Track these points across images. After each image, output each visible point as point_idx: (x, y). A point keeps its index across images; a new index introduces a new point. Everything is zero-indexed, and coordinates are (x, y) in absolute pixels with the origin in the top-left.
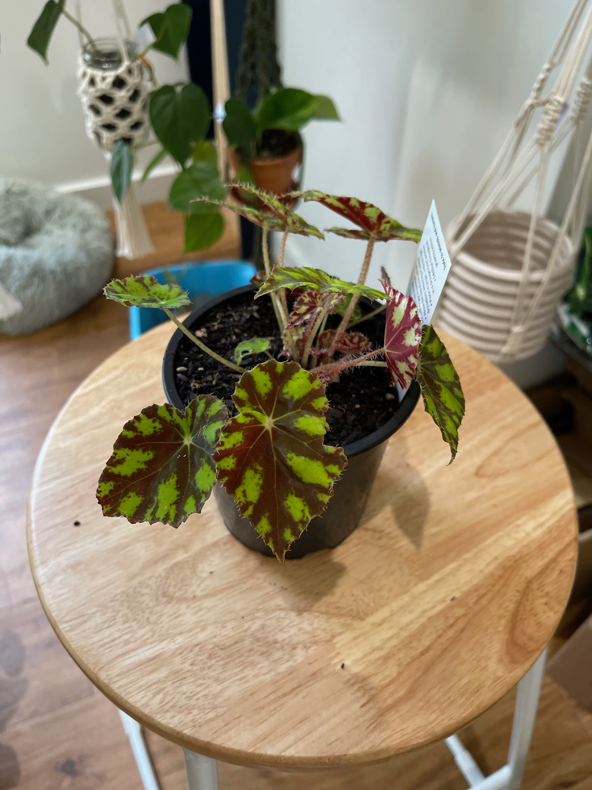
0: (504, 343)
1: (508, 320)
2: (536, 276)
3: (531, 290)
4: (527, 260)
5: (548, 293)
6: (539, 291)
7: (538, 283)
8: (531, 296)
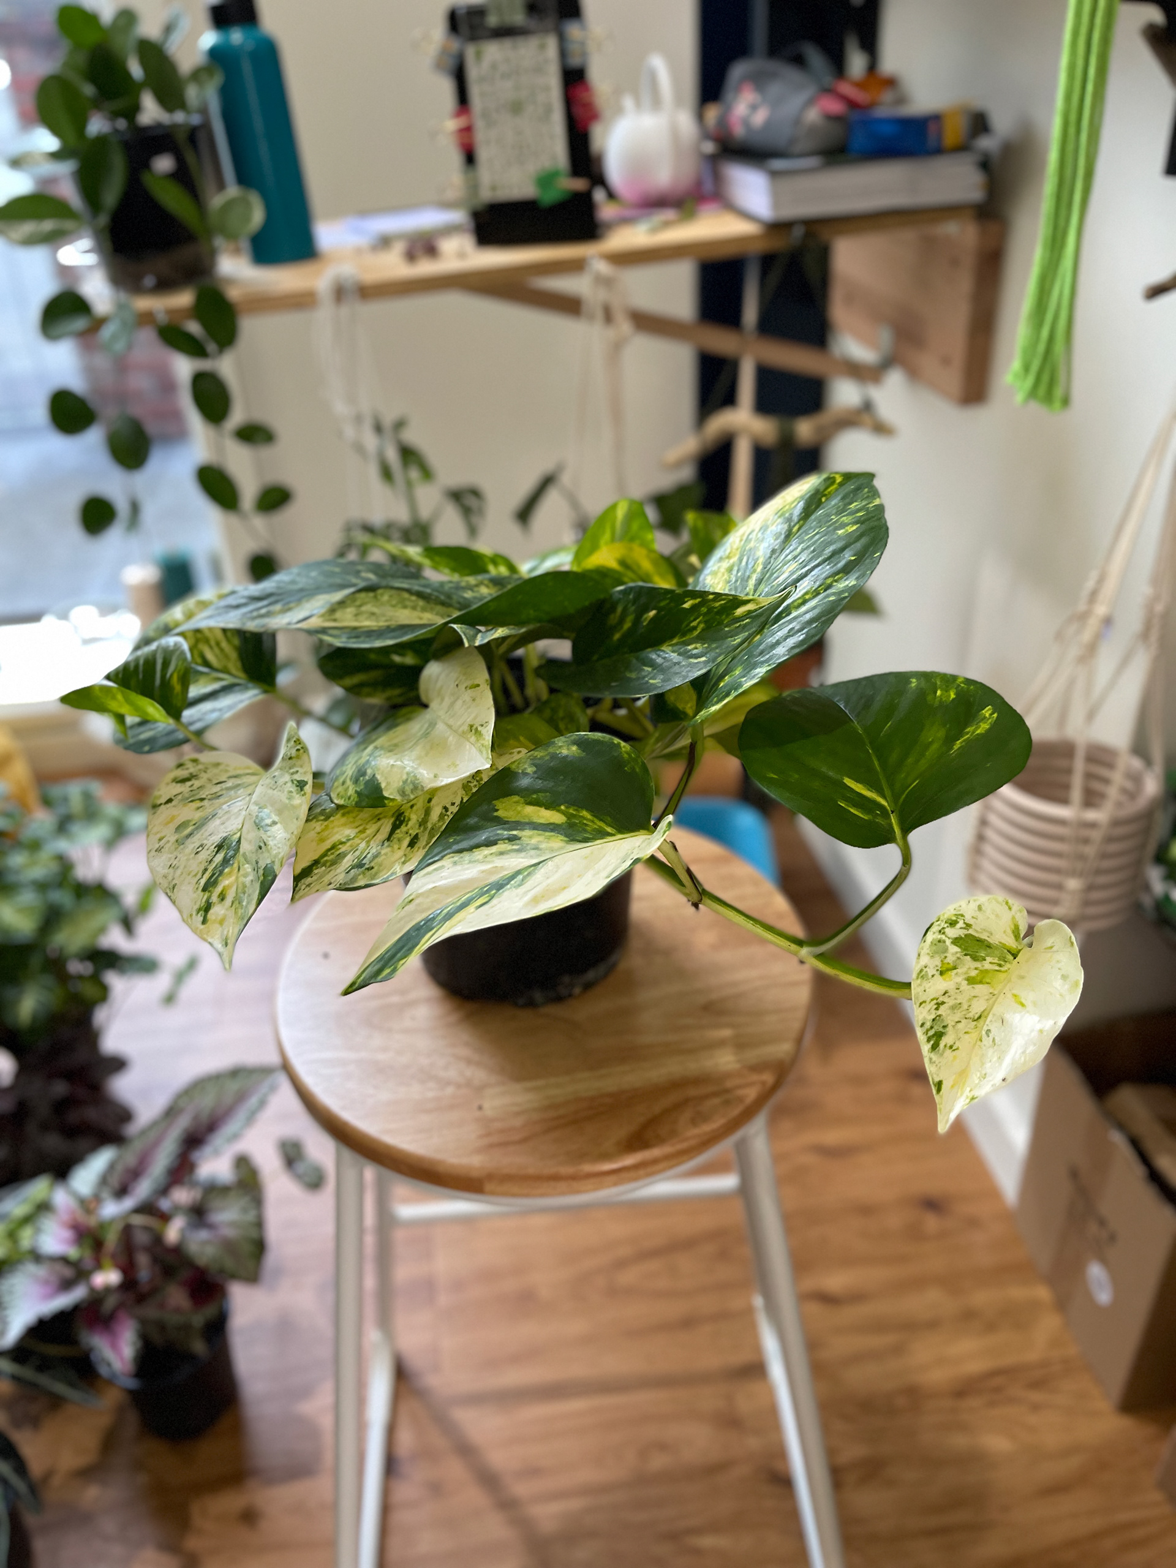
0: (1055, 902)
1: (1057, 871)
2: (1091, 815)
3: (1086, 833)
4: (1076, 794)
5: (1109, 839)
6: (1096, 835)
7: (1093, 825)
8: (1086, 841)
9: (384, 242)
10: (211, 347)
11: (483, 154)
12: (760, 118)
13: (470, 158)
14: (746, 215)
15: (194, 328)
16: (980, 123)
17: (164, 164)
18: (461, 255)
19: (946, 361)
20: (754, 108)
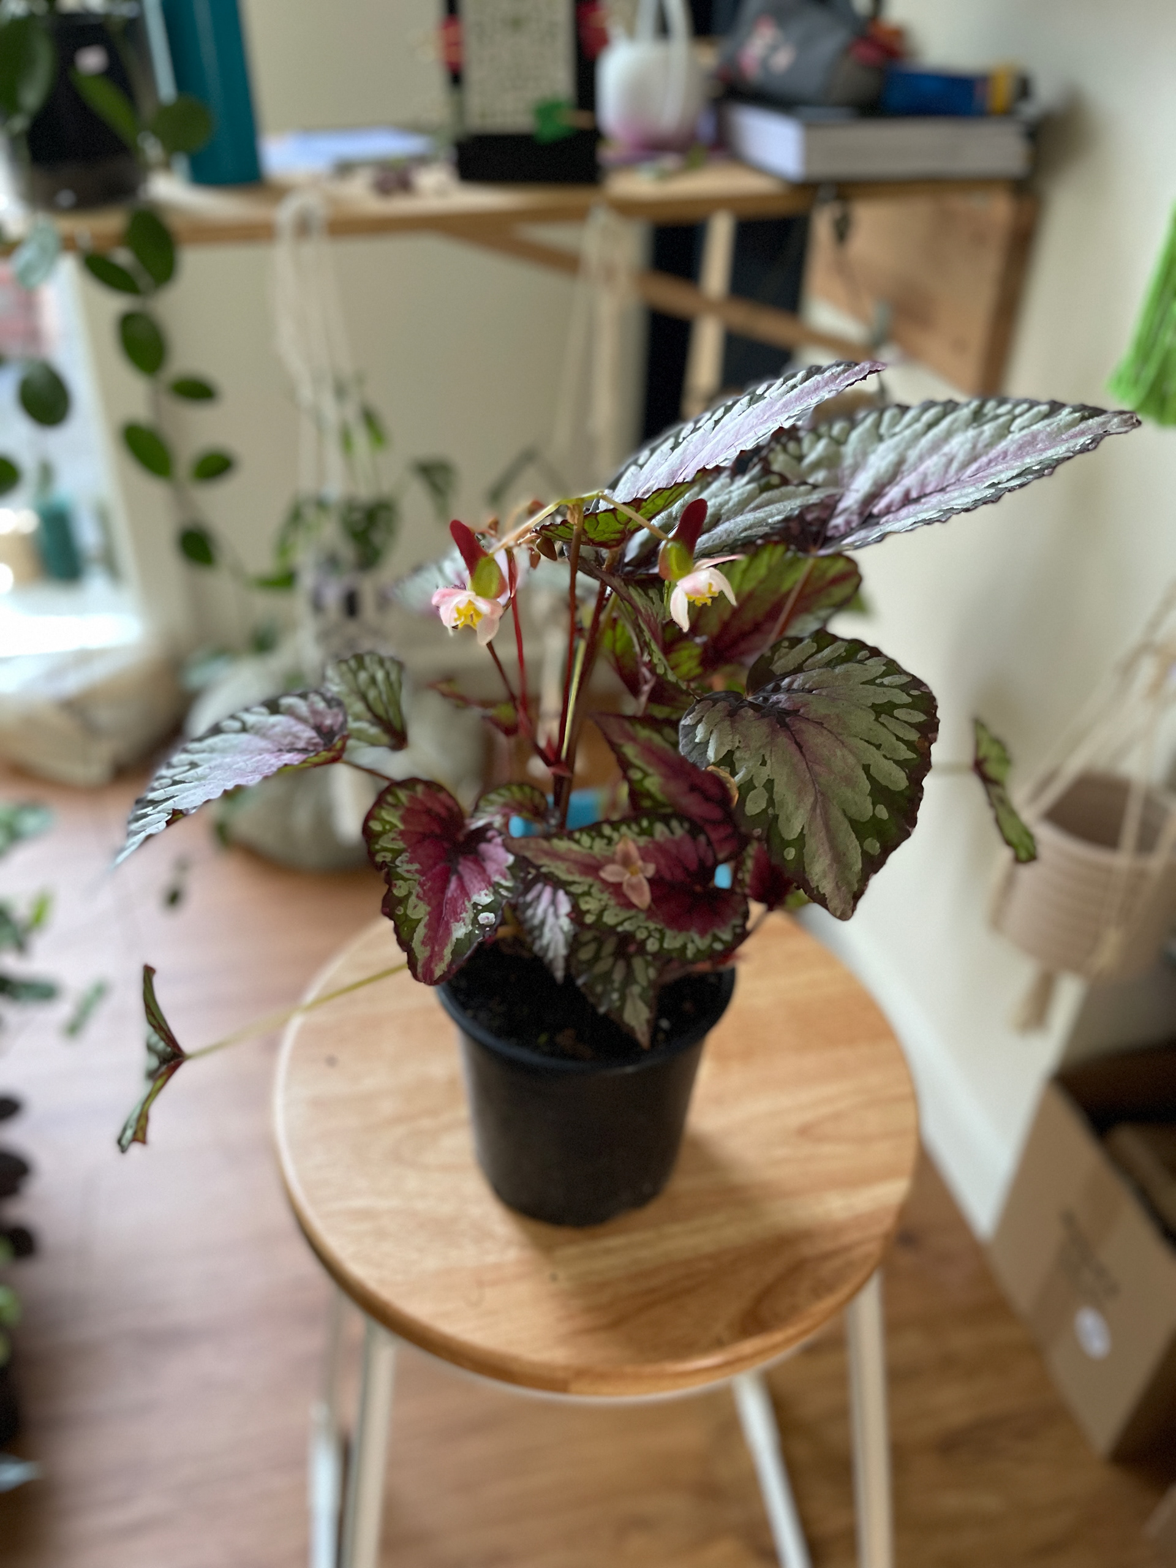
0: (1089, 952)
1: (1095, 920)
3: (1134, 880)
4: (1128, 839)
9: (345, 168)
10: (144, 281)
11: (474, 74)
12: (782, 60)
13: (456, 77)
14: (759, 169)
15: (123, 257)
16: (1024, 88)
17: (92, 60)
18: (440, 192)
19: (959, 346)
20: (774, 48)
